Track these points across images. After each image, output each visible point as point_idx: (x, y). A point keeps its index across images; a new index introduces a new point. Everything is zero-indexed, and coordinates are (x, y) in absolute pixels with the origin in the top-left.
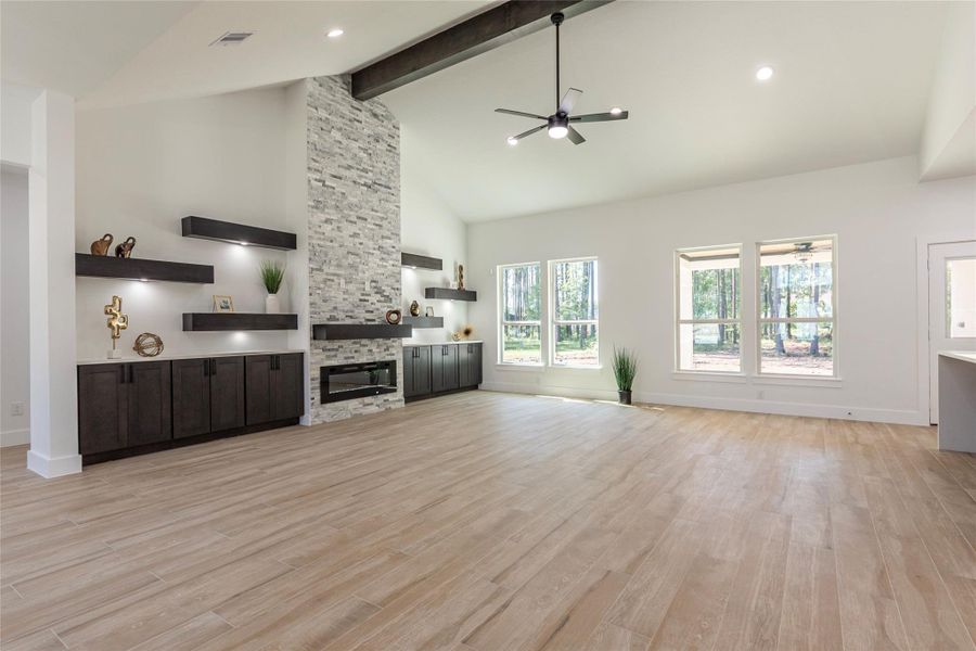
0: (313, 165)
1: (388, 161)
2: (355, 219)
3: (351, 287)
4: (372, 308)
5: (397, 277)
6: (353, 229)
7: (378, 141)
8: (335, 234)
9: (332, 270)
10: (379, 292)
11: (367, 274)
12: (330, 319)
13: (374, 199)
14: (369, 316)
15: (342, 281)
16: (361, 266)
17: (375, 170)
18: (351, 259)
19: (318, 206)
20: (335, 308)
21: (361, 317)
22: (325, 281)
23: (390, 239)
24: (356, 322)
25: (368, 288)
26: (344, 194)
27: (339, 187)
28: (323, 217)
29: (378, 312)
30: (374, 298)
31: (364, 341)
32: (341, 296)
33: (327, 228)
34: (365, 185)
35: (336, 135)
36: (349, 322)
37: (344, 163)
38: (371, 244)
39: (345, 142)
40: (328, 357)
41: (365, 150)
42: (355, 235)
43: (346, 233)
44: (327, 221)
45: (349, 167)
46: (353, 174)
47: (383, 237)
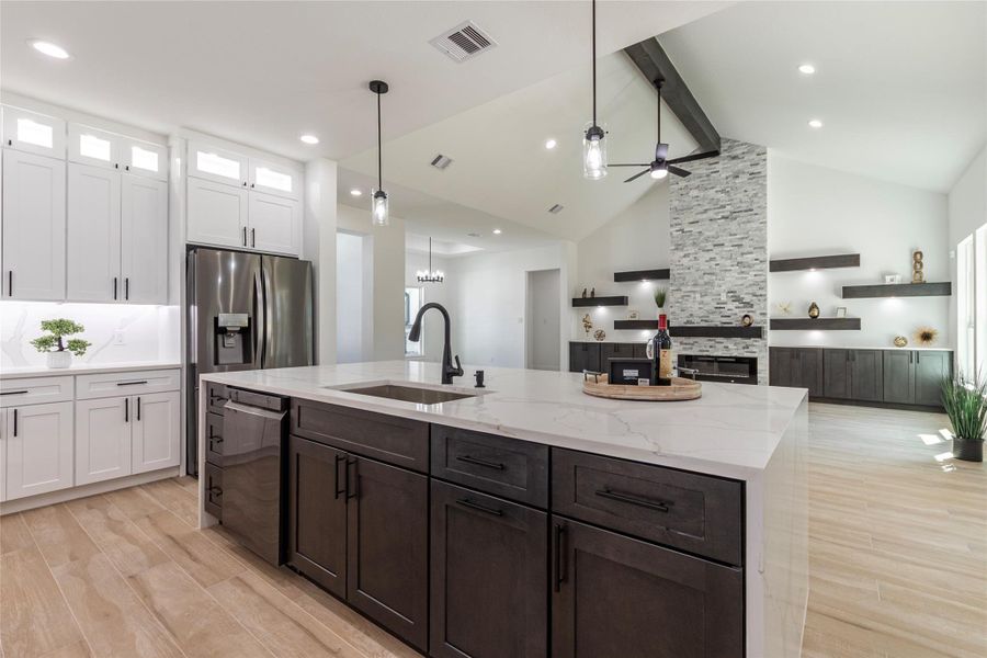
0: (675, 221)
1: (749, 188)
2: (712, 247)
3: (706, 299)
4: (729, 313)
5: (762, 285)
6: (708, 256)
7: (737, 177)
8: (691, 264)
9: (689, 289)
10: (738, 299)
11: (723, 288)
12: (688, 322)
13: (733, 226)
14: (725, 320)
15: (698, 296)
16: (717, 282)
17: (735, 201)
18: (707, 278)
19: (678, 247)
20: (691, 315)
21: (717, 321)
22: (683, 297)
23: (751, 253)
24: (712, 324)
25: (723, 298)
26: (700, 232)
27: (695, 229)
28: (682, 254)
29: (734, 315)
30: (732, 305)
31: (719, 339)
32: (697, 306)
33: (685, 261)
34: (723, 217)
35: (694, 193)
36: (704, 324)
37: (700, 209)
38: (728, 262)
39: (702, 194)
40: (684, 349)
41: (722, 191)
42: (711, 259)
43: (702, 260)
44: (685, 256)
45: (706, 211)
46: (711, 214)
47: (743, 254)
